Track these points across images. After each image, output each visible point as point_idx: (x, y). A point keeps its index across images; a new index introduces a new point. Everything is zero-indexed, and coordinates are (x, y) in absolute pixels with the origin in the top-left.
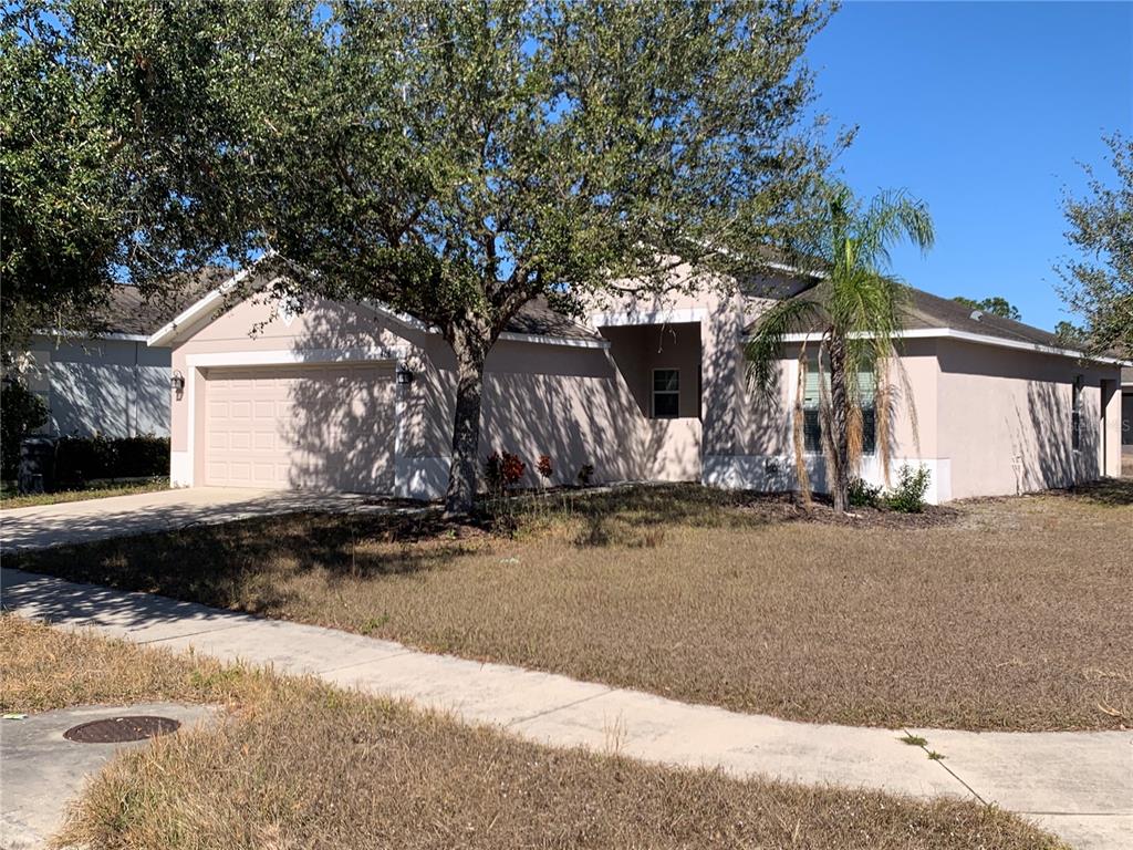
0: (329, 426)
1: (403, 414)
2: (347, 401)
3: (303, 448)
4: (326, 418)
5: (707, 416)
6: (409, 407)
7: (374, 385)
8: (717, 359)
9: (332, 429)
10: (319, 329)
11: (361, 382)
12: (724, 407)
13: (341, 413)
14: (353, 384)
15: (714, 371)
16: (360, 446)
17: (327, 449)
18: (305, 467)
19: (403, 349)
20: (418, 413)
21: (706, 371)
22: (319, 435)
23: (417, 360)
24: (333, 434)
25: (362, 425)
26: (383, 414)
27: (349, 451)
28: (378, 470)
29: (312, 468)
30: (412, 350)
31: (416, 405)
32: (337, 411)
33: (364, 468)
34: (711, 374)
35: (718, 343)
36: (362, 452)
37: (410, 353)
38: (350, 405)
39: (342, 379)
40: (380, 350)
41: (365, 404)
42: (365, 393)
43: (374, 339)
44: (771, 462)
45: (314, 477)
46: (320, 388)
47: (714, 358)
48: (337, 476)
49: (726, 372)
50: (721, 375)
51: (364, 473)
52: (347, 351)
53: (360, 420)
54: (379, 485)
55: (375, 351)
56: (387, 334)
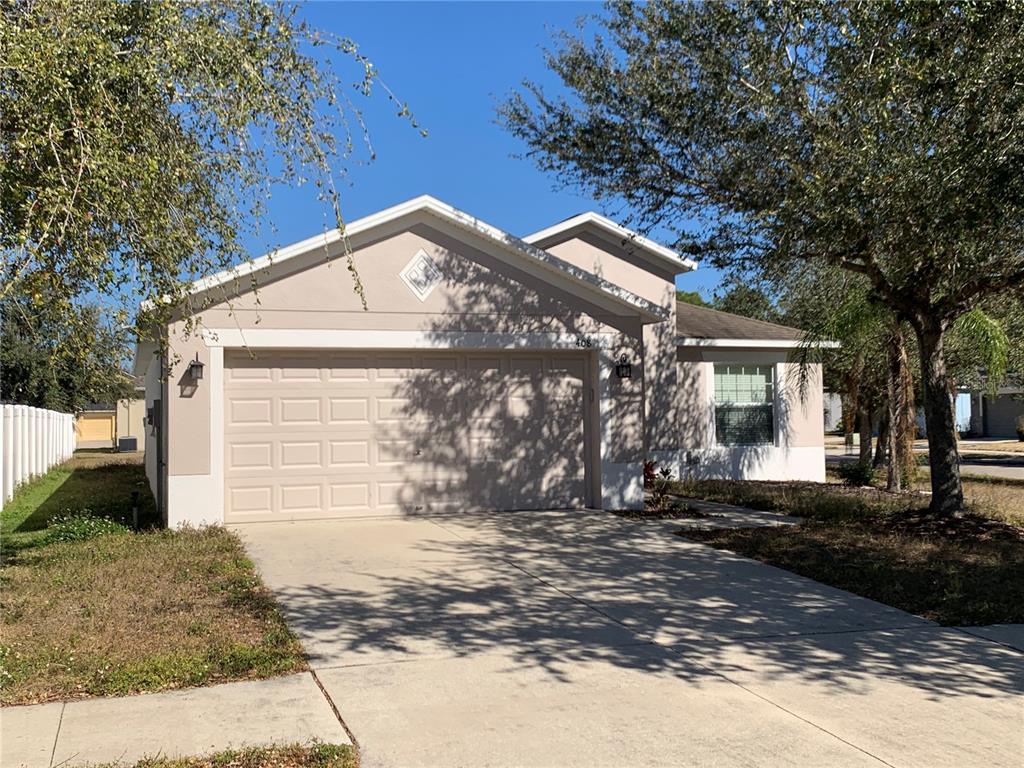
0: (469, 430)
1: (610, 414)
2: (499, 399)
3: (425, 460)
4: (464, 422)
5: (650, 413)
6: (620, 405)
7: (541, 380)
8: (660, 359)
9: (475, 434)
10: (476, 309)
11: (521, 376)
12: (667, 407)
13: (490, 413)
14: (507, 378)
15: (657, 371)
16: (522, 453)
17: (467, 461)
18: (429, 484)
19: (608, 337)
20: (632, 412)
21: (649, 370)
22: (453, 443)
23: (629, 351)
24: (478, 440)
25: (525, 428)
26: (556, 413)
27: (506, 459)
28: (551, 480)
29: (440, 485)
30: (622, 339)
31: (629, 403)
32: (482, 411)
33: (529, 479)
34: (653, 374)
35: (660, 346)
36: (525, 458)
37: (619, 343)
38: (504, 403)
39: (489, 372)
40: (573, 338)
41: (529, 403)
42: (528, 389)
43: (565, 324)
44: (694, 454)
45: (445, 497)
46: (453, 384)
47: (656, 359)
48: (486, 493)
49: (668, 373)
50: (663, 375)
51: (530, 486)
52: (523, 336)
53: (521, 422)
54: (554, 498)
55: (567, 339)
56: (586, 319)
